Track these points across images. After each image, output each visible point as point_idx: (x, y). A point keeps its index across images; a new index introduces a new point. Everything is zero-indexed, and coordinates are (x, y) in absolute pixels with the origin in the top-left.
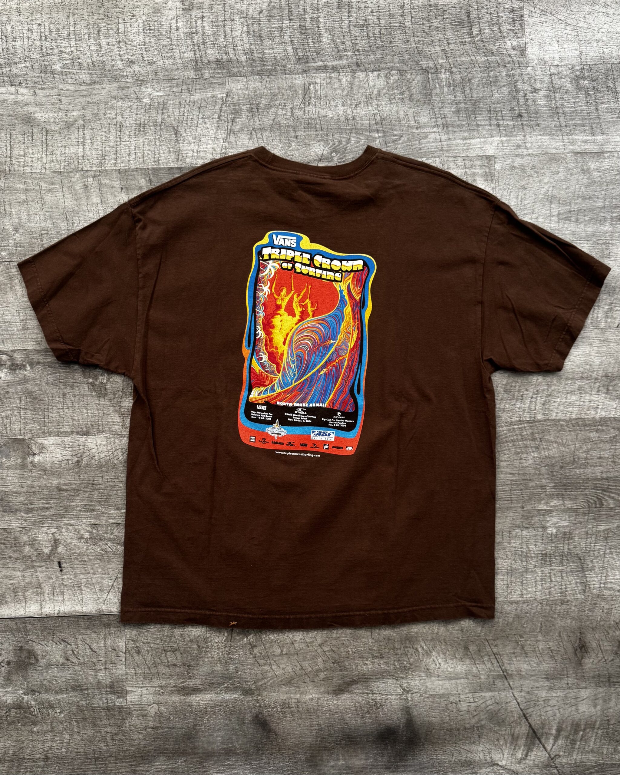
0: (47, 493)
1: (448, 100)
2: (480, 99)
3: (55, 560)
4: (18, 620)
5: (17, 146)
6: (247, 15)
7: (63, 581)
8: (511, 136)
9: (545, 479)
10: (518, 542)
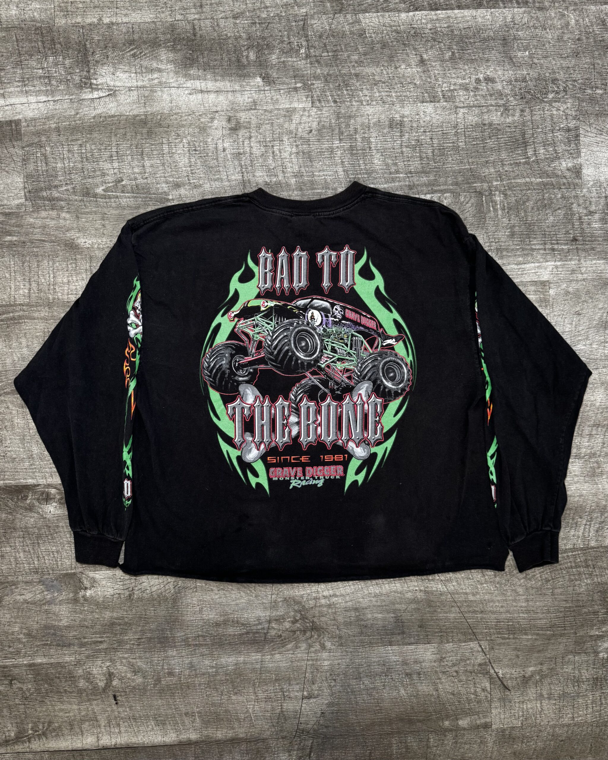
0: (99, 627)
1: (502, 223)
2: (535, 223)
3: (110, 694)
4: (75, 752)
5: (61, 273)
6: (296, 134)
7: (119, 713)
8: (566, 261)
9: (598, 605)
10: (571, 667)
